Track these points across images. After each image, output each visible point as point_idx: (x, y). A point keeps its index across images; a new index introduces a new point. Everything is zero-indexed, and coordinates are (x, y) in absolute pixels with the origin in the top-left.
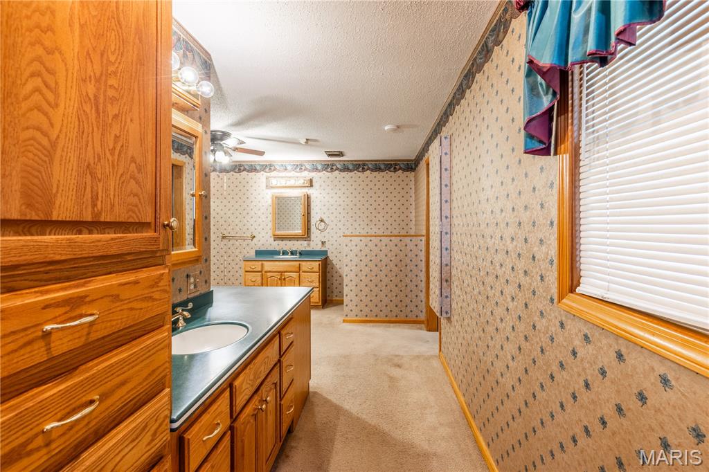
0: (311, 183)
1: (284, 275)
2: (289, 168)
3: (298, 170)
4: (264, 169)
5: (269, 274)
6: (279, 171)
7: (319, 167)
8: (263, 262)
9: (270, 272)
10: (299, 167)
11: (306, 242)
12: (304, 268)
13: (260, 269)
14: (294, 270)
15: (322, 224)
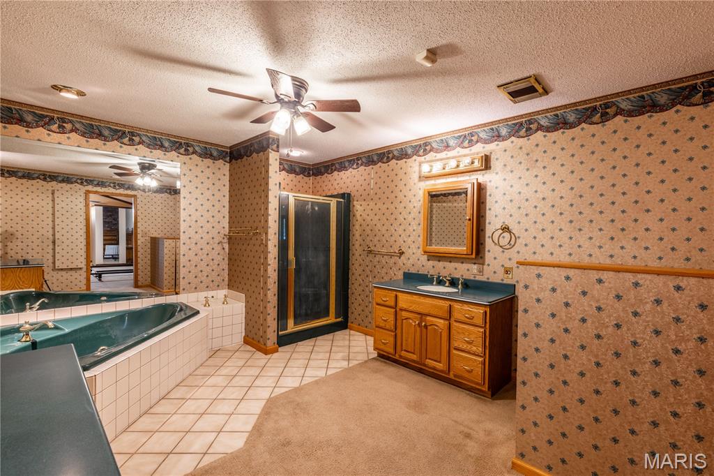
0: (487, 163)
1: (425, 321)
2: (452, 143)
3: (466, 144)
4: (418, 152)
5: (404, 314)
6: (437, 151)
7: (504, 132)
8: (399, 294)
9: (405, 310)
10: (467, 137)
11: (475, 267)
12: (456, 315)
13: (392, 304)
14: (440, 314)
15: (507, 235)
